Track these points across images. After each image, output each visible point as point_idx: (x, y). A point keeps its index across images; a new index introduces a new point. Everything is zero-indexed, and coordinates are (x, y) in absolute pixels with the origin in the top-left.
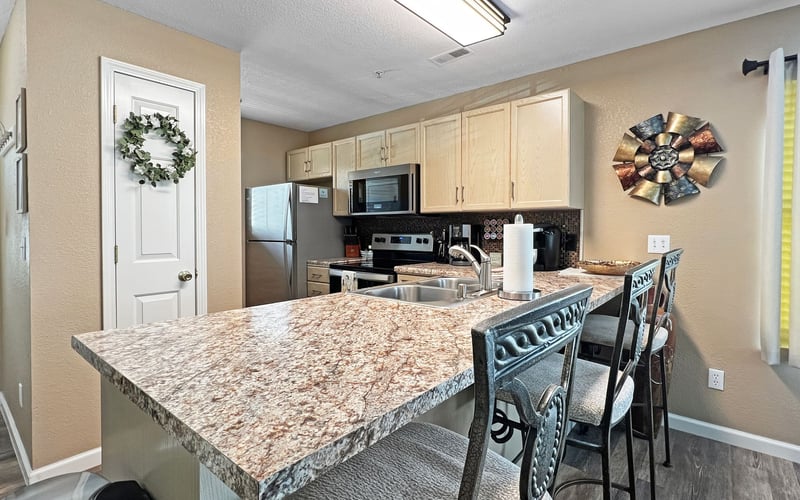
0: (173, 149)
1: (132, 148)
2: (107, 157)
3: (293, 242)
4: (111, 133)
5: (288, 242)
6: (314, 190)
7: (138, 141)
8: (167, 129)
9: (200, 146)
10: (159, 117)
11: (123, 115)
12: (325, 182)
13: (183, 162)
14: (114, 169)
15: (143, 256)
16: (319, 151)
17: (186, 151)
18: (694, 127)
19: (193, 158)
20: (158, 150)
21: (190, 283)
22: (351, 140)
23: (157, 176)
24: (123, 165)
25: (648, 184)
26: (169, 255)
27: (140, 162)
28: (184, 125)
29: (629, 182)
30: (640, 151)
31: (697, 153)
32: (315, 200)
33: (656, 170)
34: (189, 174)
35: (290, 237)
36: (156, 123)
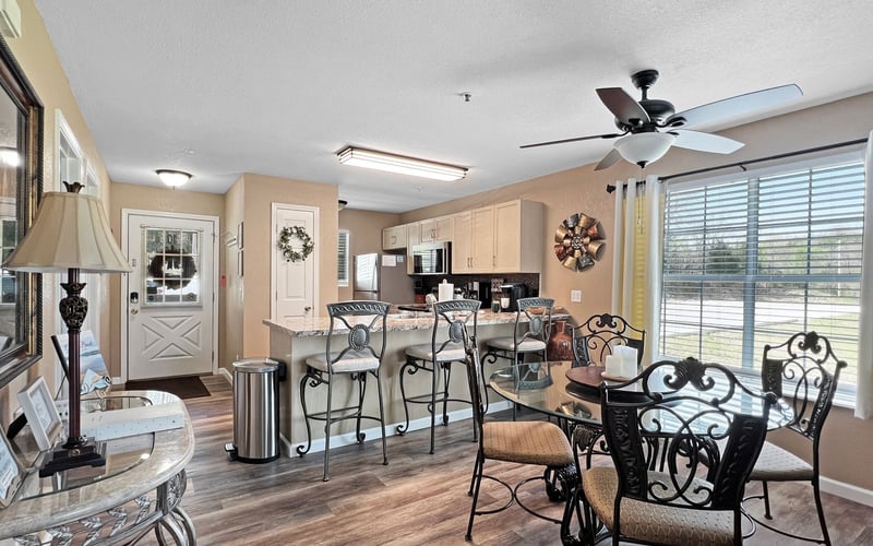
0: (303, 243)
1: (284, 245)
2: (274, 250)
3: (378, 292)
4: (276, 237)
5: (375, 292)
6: (394, 257)
7: (286, 241)
8: (300, 233)
9: (316, 239)
10: (296, 227)
11: (281, 229)
12: (402, 252)
13: (307, 249)
14: (277, 254)
15: (288, 297)
16: (399, 230)
17: (309, 244)
18: (591, 222)
19: (312, 247)
20: (296, 244)
21: (311, 311)
22: (416, 224)
23: (296, 257)
24: (280, 253)
25: (570, 258)
26: (300, 297)
27: (288, 251)
28: (308, 231)
29: (562, 256)
30: (567, 237)
31: (591, 240)
32: (394, 265)
33: (574, 250)
34: (310, 256)
35: (376, 289)
36: (295, 231)
